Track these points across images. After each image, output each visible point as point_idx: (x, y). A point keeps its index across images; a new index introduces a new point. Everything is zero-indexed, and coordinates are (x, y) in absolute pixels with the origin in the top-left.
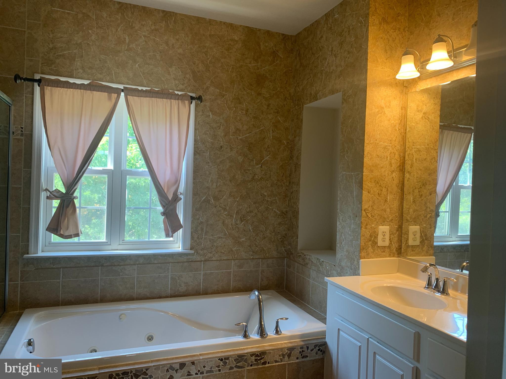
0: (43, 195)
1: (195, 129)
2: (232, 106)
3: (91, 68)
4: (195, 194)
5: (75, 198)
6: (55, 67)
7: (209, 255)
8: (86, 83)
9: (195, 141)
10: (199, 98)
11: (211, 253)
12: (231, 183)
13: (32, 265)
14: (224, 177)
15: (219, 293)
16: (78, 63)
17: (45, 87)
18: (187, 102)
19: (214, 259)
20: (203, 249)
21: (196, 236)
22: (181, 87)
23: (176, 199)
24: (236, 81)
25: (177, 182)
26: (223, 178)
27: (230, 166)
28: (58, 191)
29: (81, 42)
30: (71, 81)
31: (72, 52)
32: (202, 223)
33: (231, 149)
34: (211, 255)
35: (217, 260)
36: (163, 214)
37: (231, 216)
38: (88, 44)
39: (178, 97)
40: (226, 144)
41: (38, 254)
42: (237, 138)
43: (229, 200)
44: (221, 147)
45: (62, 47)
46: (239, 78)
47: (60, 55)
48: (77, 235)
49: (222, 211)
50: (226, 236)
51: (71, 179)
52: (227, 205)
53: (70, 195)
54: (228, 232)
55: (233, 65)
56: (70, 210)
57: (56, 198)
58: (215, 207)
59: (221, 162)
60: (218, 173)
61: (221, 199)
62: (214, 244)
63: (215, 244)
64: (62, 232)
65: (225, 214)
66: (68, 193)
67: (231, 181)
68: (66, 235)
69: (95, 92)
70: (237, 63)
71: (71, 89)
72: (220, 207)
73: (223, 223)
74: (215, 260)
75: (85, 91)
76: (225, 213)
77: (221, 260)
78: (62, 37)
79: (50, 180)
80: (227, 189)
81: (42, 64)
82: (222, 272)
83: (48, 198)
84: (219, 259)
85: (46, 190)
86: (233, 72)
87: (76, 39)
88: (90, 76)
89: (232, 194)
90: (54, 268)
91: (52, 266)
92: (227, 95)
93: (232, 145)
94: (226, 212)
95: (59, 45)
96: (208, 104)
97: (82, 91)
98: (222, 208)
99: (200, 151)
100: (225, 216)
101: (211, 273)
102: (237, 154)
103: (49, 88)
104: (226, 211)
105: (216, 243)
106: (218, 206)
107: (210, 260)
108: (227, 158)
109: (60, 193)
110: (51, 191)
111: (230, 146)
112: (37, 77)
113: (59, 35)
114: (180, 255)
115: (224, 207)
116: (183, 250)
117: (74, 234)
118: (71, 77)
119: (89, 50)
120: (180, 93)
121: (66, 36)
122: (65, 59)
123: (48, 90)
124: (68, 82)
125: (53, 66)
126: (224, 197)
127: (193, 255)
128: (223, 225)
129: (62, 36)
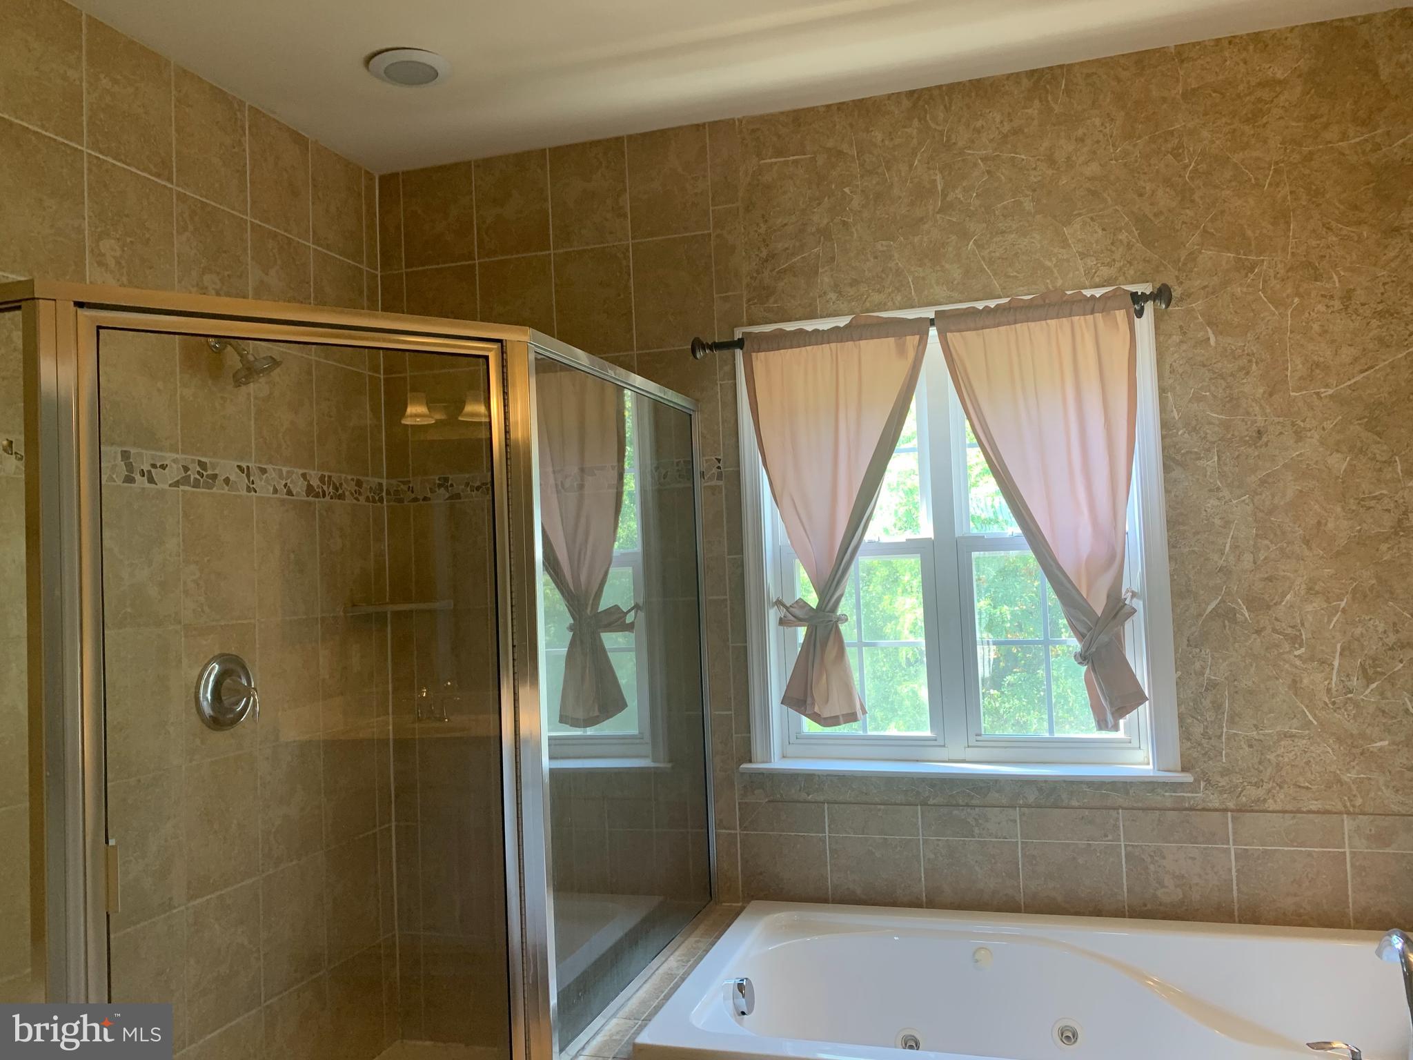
0: (773, 615)
1: (1162, 391)
2: (1284, 295)
3: (854, 283)
4: (1181, 592)
5: (844, 619)
6: (775, 302)
7: (1253, 792)
8: (842, 325)
9: (1165, 425)
10: (1162, 294)
11: (1257, 785)
12: (1310, 549)
13: (761, 790)
14: (1279, 533)
15: (1304, 924)
16: (825, 279)
17: (754, 355)
18: (1121, 315)
19: (1270, 805)
20: (1225, 772)
21: (1198, 730)
22: (1105, 272)
23: (1117, 610)
24: (1294, 211)
25: (1114, 558)
26: (1275, 535)
27: (1301, 491)
28: (802, 604)
29: (828, 223)
30: (809, 326)
31: (809, 255)
32: (1213, 685)
33: (1299, 436)
34: (1260, 792)
35: (1284, 812)
36: (1083, 658)
37: (1322, 662)
38: (844, 223)
39: (1091, 306)
40: (1276, 420)
41: (771, 762)
42: (1318, 394)
43: (1309, 608)
44: (1259, 432)
45: (787, 249)
46: (1304, 197)
47: (785, 271)
48: (851, 717)
49: (1286, 646)
50: (1309, 729)
51: (827, 573)
52: (1303, 625)
53: (829, 612)
54: (1315, 716)
55: (1277, 163)
56: (831, 653)
57: (800, 621)
58: (1258, 632)
59: (1263, 482)
60: (1255, 521)
61: (1275, 604)
62: (1268, 757)
63: (1271, 757)
64: (816, 709)
65: (1299, 657)
66: (824, 606)
67: (1307, 543)
68: (825, 716)
69: (863, 343)
70: (1293, 151)
71: (808, 348)
72: (1274, 630)
73: (1295, 685)
74: (1278, 808)
75: (839, 344)
76: (1297, 653)
77: (1299, 811)
78: (786, 225)
79: (787, 579)
80: (1296, 571)
81: (749, 300)
82: (1310, 854)
83: (782, 622)
84: (1289, 807)
85: (779, 603)
86: (1278, 185)
87: (816, 218)
88: (853, 304)
89: (1317, 588)
90: (809, 802)
91: (803, 796)
92: (1263, 260)
93: (1299, 422)
94: (1303, 650)
95: (780, 246)
96: (1198, 305)
97: (833, 345)
98: (1285, 635)
99: (1183, 455)
100: (1298, 663)
101: (1265, 852)
102: (1321, 449)
103: (762, 355)
104: (1301, 646)
105: (1275, 754)
106: (1269, 630)
107: (1256, 808)
108: (1285, 466)
109: (807, 608)
110: (788, 605)
111: (1293, 424)
112: (738, 335)
113: (780, 220)
114: (1150, 785)
115: (1289, 631)
116: (1159, 770)
117: (843, 715)
118: (812, 316)
119: (848, 238)
120: (1098, 293)
121: (794, 218)
122: (795, 276)
123: (759, 359)
124: (801, 332)
125: (772, 300)
126: (1288, 597)
127: (1193, 787)
128: (1296, 695)
129: (785, 222)
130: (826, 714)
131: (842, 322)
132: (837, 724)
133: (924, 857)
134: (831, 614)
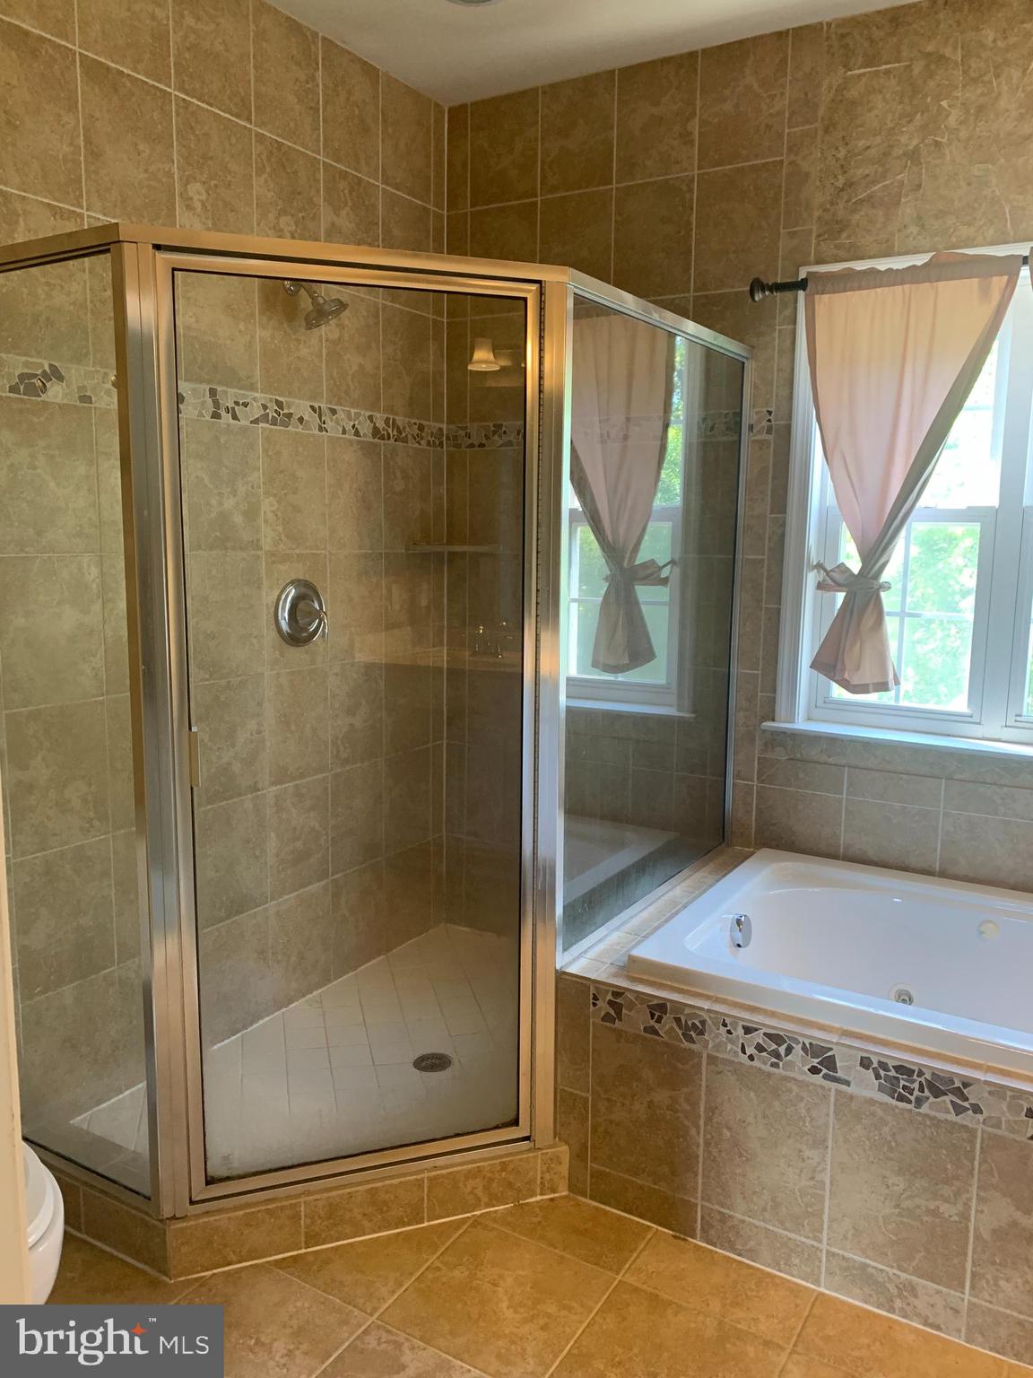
0: (811, 579)
3: (940, 214)
5: (887, 587)
6: (849, 237)
8: (919, 263)
13: (782, 749)
16: (907, 210)
17: (817, 297)
28: (843, 569)
29: (918, 145)
30: (882, 265)
31: (892, 183)
38: (937, 144)
41: (794, 722)
45: (867, 175)
47: (862, 201)
48: (882, 687)
51: (873, 536)
53: (871, 578)
56: (868, 621)
57: (838, 586)
64: (846, 676)
66: (866, 572)
68: (855, 683)
69: (941, 284)
71: (878, 290)
75: (914, 286)
78: (868, 147)
79: (830, 541)
81: (819, 236)
83: (820, 586)
85: (820, 566)
87: (904, 139)
88: (936, 239)
90: (830, 764)
91: (824, 758)
95: (860, 172)
97: (907, 287)
103: (826, 297)
109: (848, 574)
110: (829, 569)
112: (802, 275)
113: (862, 142)
117: (874, 684)
118: (888, 253)
119: (938, 162)
121: (878, 139)
122: (873, 207)
123: (823, 302)
124: (872, 271)
125: (844, 235)
129: (868, 144)
130: (855, 681)
131: (920, 260)
132: (868, 692)
133: (942, 829)
134: (871, 581)
